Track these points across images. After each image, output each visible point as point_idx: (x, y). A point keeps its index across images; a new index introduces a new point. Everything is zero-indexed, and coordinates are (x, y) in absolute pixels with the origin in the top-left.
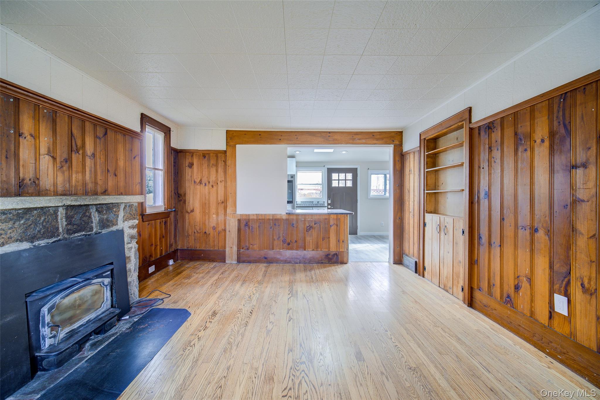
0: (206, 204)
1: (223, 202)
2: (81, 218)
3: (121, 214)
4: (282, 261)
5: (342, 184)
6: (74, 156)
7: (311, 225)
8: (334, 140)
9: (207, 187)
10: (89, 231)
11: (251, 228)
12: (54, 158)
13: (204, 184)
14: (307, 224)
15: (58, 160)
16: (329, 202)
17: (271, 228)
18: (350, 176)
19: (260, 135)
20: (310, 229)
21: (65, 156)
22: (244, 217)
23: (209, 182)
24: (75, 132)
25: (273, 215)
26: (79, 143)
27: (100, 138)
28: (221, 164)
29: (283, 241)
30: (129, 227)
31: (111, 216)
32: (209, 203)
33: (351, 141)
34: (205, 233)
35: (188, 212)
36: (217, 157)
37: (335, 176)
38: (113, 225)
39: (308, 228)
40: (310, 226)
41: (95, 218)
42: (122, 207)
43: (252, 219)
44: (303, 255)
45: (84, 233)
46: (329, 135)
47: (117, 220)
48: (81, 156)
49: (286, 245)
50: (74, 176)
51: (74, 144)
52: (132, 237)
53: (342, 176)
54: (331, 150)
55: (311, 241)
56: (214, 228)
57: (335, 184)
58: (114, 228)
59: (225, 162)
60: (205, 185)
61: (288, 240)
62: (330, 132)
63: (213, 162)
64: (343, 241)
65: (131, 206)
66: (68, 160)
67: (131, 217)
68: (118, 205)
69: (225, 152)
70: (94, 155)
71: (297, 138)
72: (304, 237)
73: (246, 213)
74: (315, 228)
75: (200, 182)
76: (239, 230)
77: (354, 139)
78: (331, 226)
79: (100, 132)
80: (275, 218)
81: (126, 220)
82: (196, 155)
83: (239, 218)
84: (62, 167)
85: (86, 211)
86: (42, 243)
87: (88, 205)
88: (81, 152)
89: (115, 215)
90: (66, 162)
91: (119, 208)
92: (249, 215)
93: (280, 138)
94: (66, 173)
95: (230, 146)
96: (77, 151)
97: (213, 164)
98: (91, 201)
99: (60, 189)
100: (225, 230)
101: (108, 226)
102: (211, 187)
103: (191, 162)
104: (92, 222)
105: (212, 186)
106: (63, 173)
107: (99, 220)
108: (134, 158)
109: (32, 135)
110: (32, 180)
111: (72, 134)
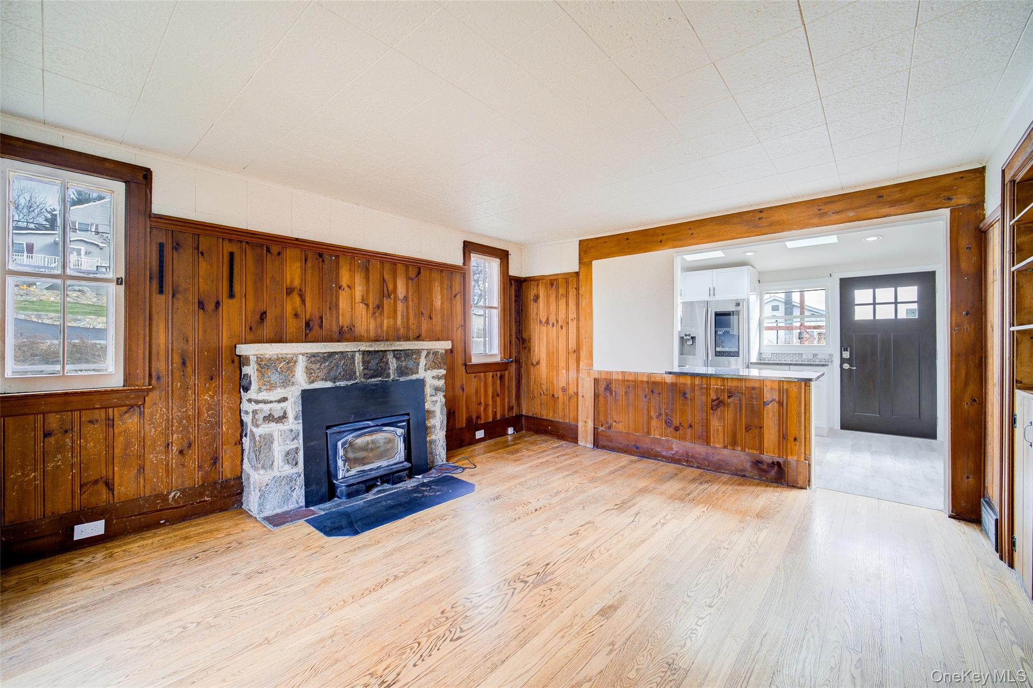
0: (553, 353)
1: (574, 351)
2: (377, 363)
3: (423, 362)
4: (663, 457)
5: (885, 313)
6: (386, 301)
7: (722, 398)
8: (771, 224)
9: (555, 328)
10: (386, 378)
11: (614, 394)
12: (367, 305)
13: (551, 325)
14: (712, 395)
15: (371, 307)
16: (846, 355)
17: (645, 397)
18: (909, 293)
19: (627, 239)
20: (718, 406)
21: (377, 302)
22: (604, 376)
23: (557, 321)
24: (386, 277)
25: (650, 375)
26: (391, 287)
27: (412, 279)
28: (572, 293)
29: (666, 421)
30: (433, 377)
31: (411, 364)
32: (558, 352)
33: (816, 220)
34: (553, 395)
35: (533, 365)
36: (567, 282)
37: (862, 295)
38: (413, 373)
39: (714, 403)
40: (718, 399)
41: (393, 364)
42: (424, 354)
43: (615, 380)
44: (704, 454)
45: (380, 379)
46: (761, 215)
47: (417, 368)
48: (392, 301)
49: (672, 429)
50: (385, 322)
51: (385, 289)
52: (437, 389)
53: (885, 294)
54: (833, 239)
55: (721, 428)
56: (564, 390)
57: (862, 314)
58: (414, 377)
59: (577, 289)
60: (553, 325)
61: (676, 422)
62: (761, 211)
63: (562, 291)
64: (795, 439)
65: (436, 353)
66: (379, 307)
67: (434, 365)
68: (418, 352)
69: (577, 274)
70: (406, 298)
71: (692, 234)
72: (707, 419)
73: (606, 370)
74: (728, 404)
75: (547, 322)
76: (596, 396)
77: (825, 214)
78: (765, 404)
79: (412, 272)
80: (653, 380)
81: (429, 369)
82: (542, 283)
83: (597, 377)
84: (375, 313)
85: (383, 357)
86: (342, 384)
87: (386, 351)
88: (392, 297)
89: (414, 362)
90: (378, 308)
91: (420, 355)
92: (611, 373)
93: (660, 238)
94: (378, 319)
95: (584, 264)
96: (389, 296)
97: (562, 295)
98: (386, 346)
99: (372, 334)
100: (577, 394)
101: (407, 374)
102: (560, 328)
103: (536, 293)
104: (389, 369)
105: (562, 327)
106: (375, 319)
107: (397, 367)
108: (455, 297)
109: (349, 286)
110: (349, 327)
111: (383, 279)
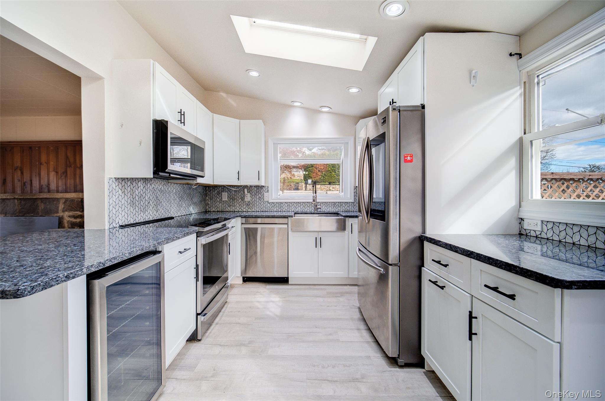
3: (61, 206)
6: (68, 169)
10: (36, 214)
12: (57, 172)
15: (59, 173)
24: (69, 154)
26: (72, 160)
30: (69, 216)
31: (53, 207)
38: (55, 213)
41: (42, 206)
42: (62, 201)
47: (58, 210)
48: (73, 169)
50: (68, 181)
51: (68, 163)
65: (72, 201)
66: (65, 172)
67: (71, 209)
68: (58, 200)
81: (67, 211)
84: (61, 176)
88: (73, 166)
89: (56, 206)
91: (59, 202)
94: (64, 180)
96: (70, 166)
104: (39, 209)
107: (44, 208)
109: (46, 163)
110: (46, 185)
111: (67, 156)
